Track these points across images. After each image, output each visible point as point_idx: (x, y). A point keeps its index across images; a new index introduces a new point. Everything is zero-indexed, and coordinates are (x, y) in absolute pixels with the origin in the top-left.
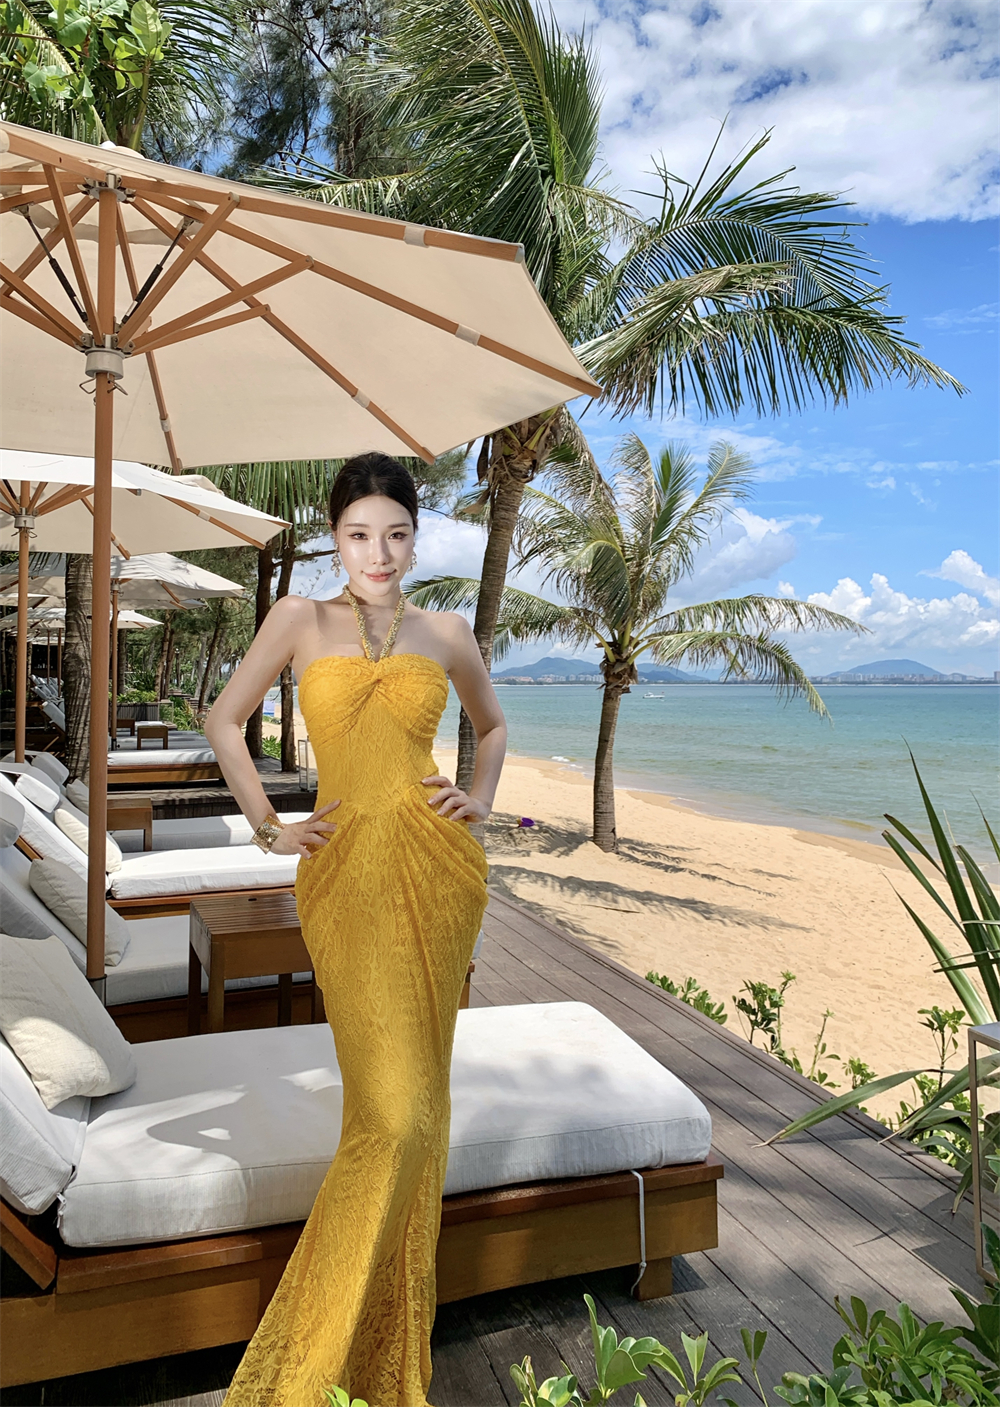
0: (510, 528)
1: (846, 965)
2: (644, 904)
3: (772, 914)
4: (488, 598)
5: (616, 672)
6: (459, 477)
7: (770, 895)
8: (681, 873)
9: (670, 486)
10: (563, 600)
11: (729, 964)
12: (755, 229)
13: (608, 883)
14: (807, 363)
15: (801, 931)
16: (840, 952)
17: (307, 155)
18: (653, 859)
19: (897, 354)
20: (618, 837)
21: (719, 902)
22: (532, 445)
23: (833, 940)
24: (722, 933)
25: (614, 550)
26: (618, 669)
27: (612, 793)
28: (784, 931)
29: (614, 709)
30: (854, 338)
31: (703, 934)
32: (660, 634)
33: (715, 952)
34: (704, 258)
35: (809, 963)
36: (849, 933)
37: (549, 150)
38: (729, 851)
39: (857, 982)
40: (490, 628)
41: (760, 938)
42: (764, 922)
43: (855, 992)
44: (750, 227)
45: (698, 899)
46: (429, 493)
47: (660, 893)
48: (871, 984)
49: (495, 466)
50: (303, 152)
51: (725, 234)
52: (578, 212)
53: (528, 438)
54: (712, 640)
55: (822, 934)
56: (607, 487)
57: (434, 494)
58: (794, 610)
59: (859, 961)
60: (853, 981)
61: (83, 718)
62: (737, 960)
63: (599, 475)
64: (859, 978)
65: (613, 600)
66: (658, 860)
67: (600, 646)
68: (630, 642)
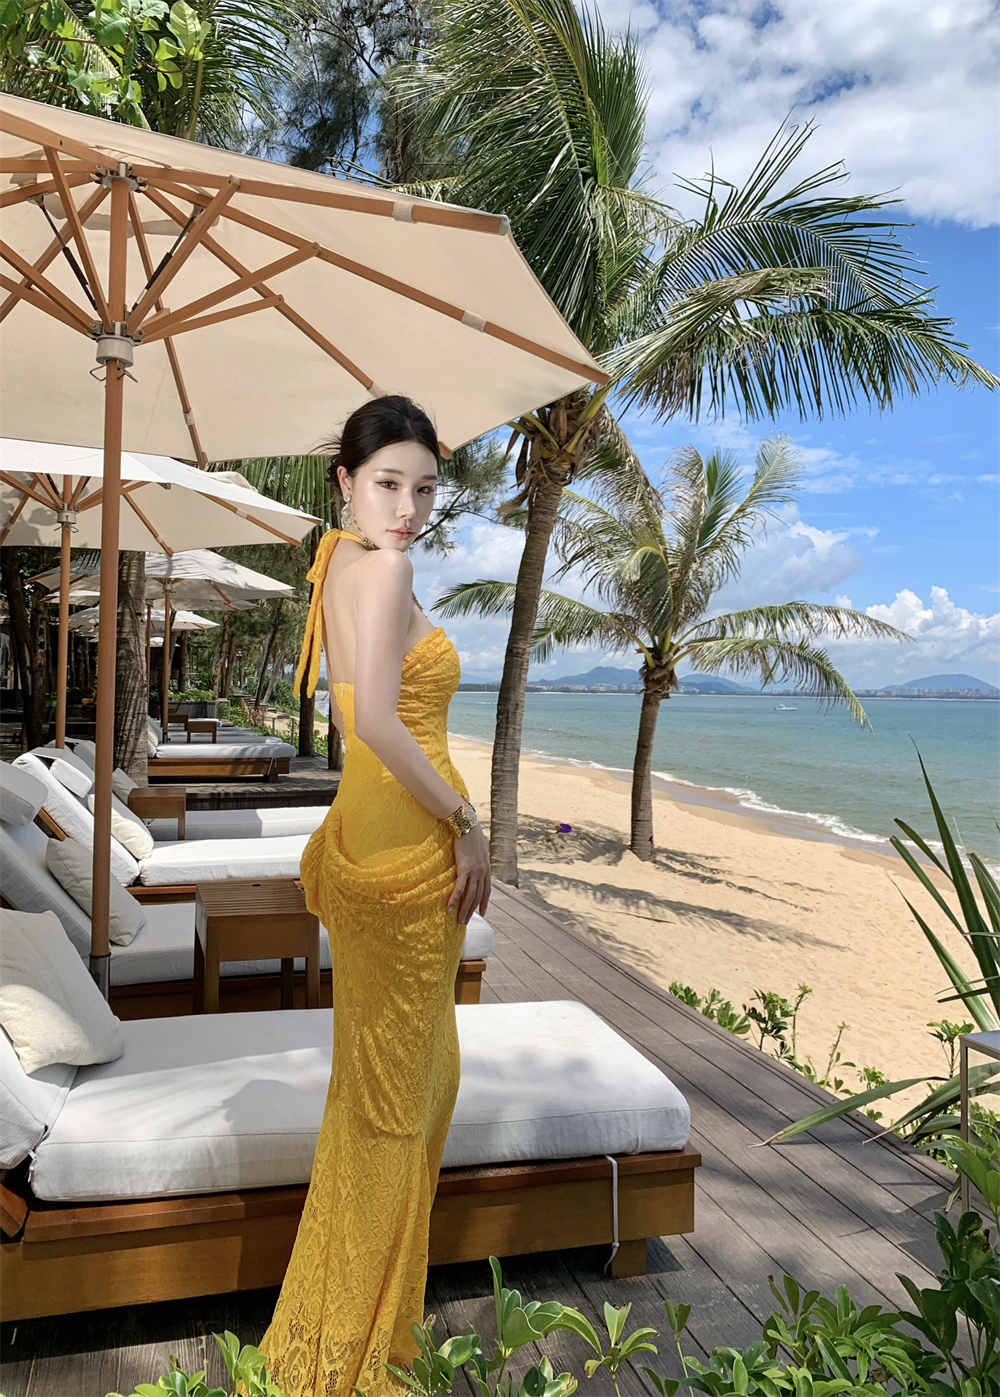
0: (548, 531)
1: (878, 985)
2: (678, 914)
3: (807, 930)
4: (525, 601)
5: (656, 677)
6: (499, 481)
7: (806, 909)
8: (717, 884)
9: (715, 493)
10: (605, 604)
11: (758, 979)
12: (800, 230)
13: (641, 892)
14: (851, 366)
15: (835, 949)
16: (874, 972)
17: (356, 163)
18: (691, 869)
19: (944, 358)
20: (656, 847)
21: (753, 914)
22: (570, 449)
23: (867, 960)
24: (753, 948)
25: (658, 556)
26: (658, 675)
27: (650, 801)
28: (818, 948)
29: (655, 714)
30: (899, 341)
31: (734, 948)
32: (700, 641)
33: (745, 967)
34: (745, 258)
35: (840, 981)
36: (885, 953)
37: (591, 151)
38: (769, 864)
39: (888, 1002)
40: (527, 630)
41: (792, 954)
42: (799, 938)
43: (884, 1011)
44: (795, 228)
45: (732, 911)
46: (473, 498)
47: (694, 904)
48: (903, 1004)
49: (533, 469)
50: (353, 160)
51: (767, 234)
52: (618, 215)
53: (567, 441)
54: (751, 647)
55: (857, 954)
56: (654, 491)
57: (477, 498)
58: (837, 617)
59: (892, 982)
60: (883, 1000)
61: (131, 711)
62: (766, 975)
63: (646, 479)
64: (891, 998)
65: (655, 606)
66: (695, 871)
67: (640, 651)
68: (671, 648)
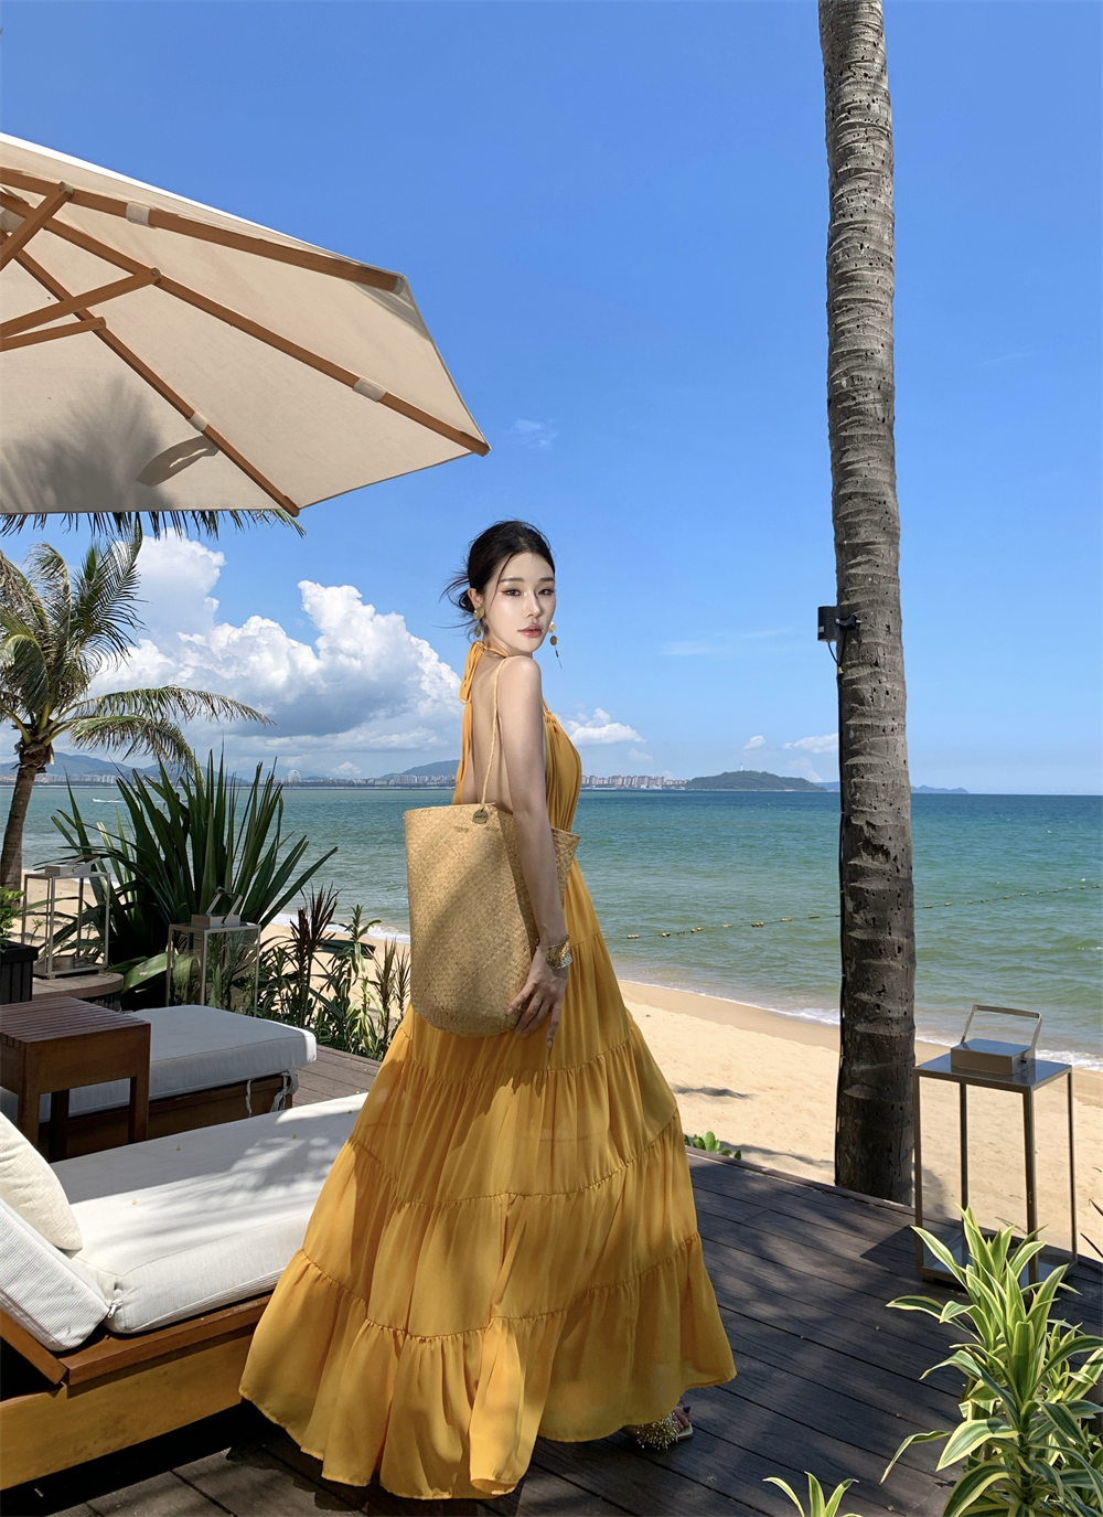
5: (32, 752)
25: (31, 642)
26: (33, 749)
29: (30, 786)
65: (29, 687)
67: (16, 727)
68: (51, 723)
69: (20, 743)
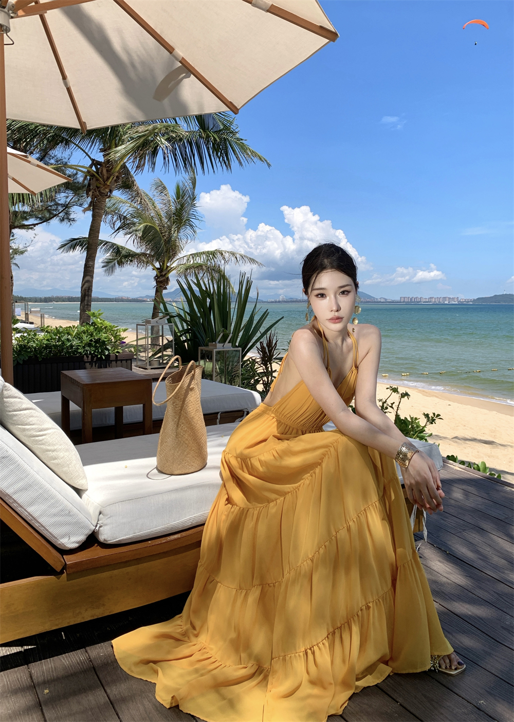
5: (161, 280)
10: (137, 249)
49: (93, 191)
53: (107, 180)
67: (153, 269)
68: (167, 268)
69: (156, 276)
